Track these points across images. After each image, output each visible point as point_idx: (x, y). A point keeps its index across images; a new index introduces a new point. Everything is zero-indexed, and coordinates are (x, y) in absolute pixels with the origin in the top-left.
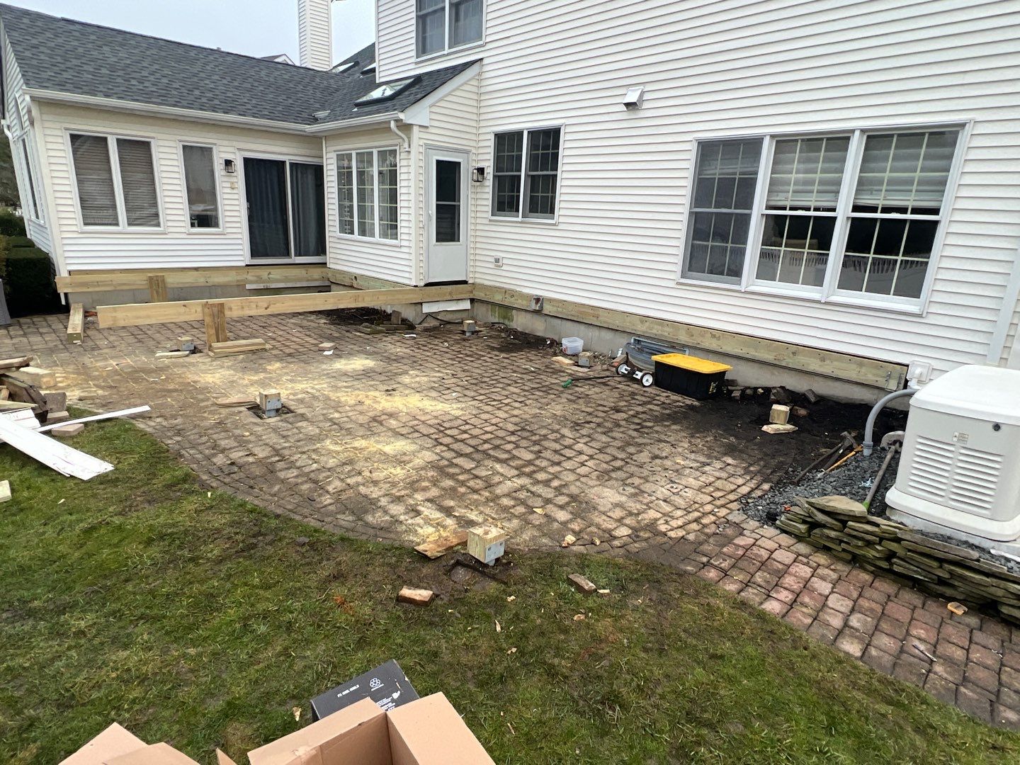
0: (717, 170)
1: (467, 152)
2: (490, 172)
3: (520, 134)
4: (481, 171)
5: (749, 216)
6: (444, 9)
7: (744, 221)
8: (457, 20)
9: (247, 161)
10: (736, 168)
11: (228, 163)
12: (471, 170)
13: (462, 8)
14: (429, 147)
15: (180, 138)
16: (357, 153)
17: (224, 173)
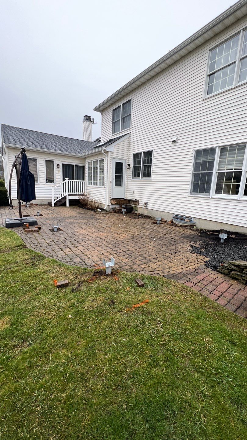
0: (201, 160)
1: (125, 160)
2: (132, 166)
3: (141, 153)
4: (129, 165)
5: (212, 173)
6: (120, 120)
7: (210, 175)
8: (124, 123)
9: (63, 165)
10: (208, 158)
11: (58, 165)
12: (126, 165)
13: (125, 119)
14: (113, 158)
15: (45, 158)
16: (94, 161)
17: (56, 168)
